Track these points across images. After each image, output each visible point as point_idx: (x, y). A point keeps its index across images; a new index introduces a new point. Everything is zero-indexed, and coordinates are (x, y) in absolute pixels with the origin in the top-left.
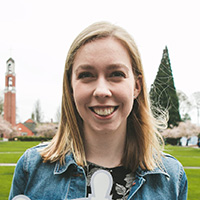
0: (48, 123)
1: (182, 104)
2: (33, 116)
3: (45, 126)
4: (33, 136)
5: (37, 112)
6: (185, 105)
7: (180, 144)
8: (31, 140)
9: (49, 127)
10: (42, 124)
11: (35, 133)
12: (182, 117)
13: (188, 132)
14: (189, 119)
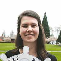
0: (7, 37)
1: (51, 30)
2: (3, 35)
3: (6, 38)
4: (3, 41)
5: (4, 34)
6: (52, 31)
7: (50, 44)
8: (2, 43)
9: (8, 39)
10: (5, 37)
11: (3, 40)
12: (51, 35)
13: (53, 39)
14: (53, 35)
